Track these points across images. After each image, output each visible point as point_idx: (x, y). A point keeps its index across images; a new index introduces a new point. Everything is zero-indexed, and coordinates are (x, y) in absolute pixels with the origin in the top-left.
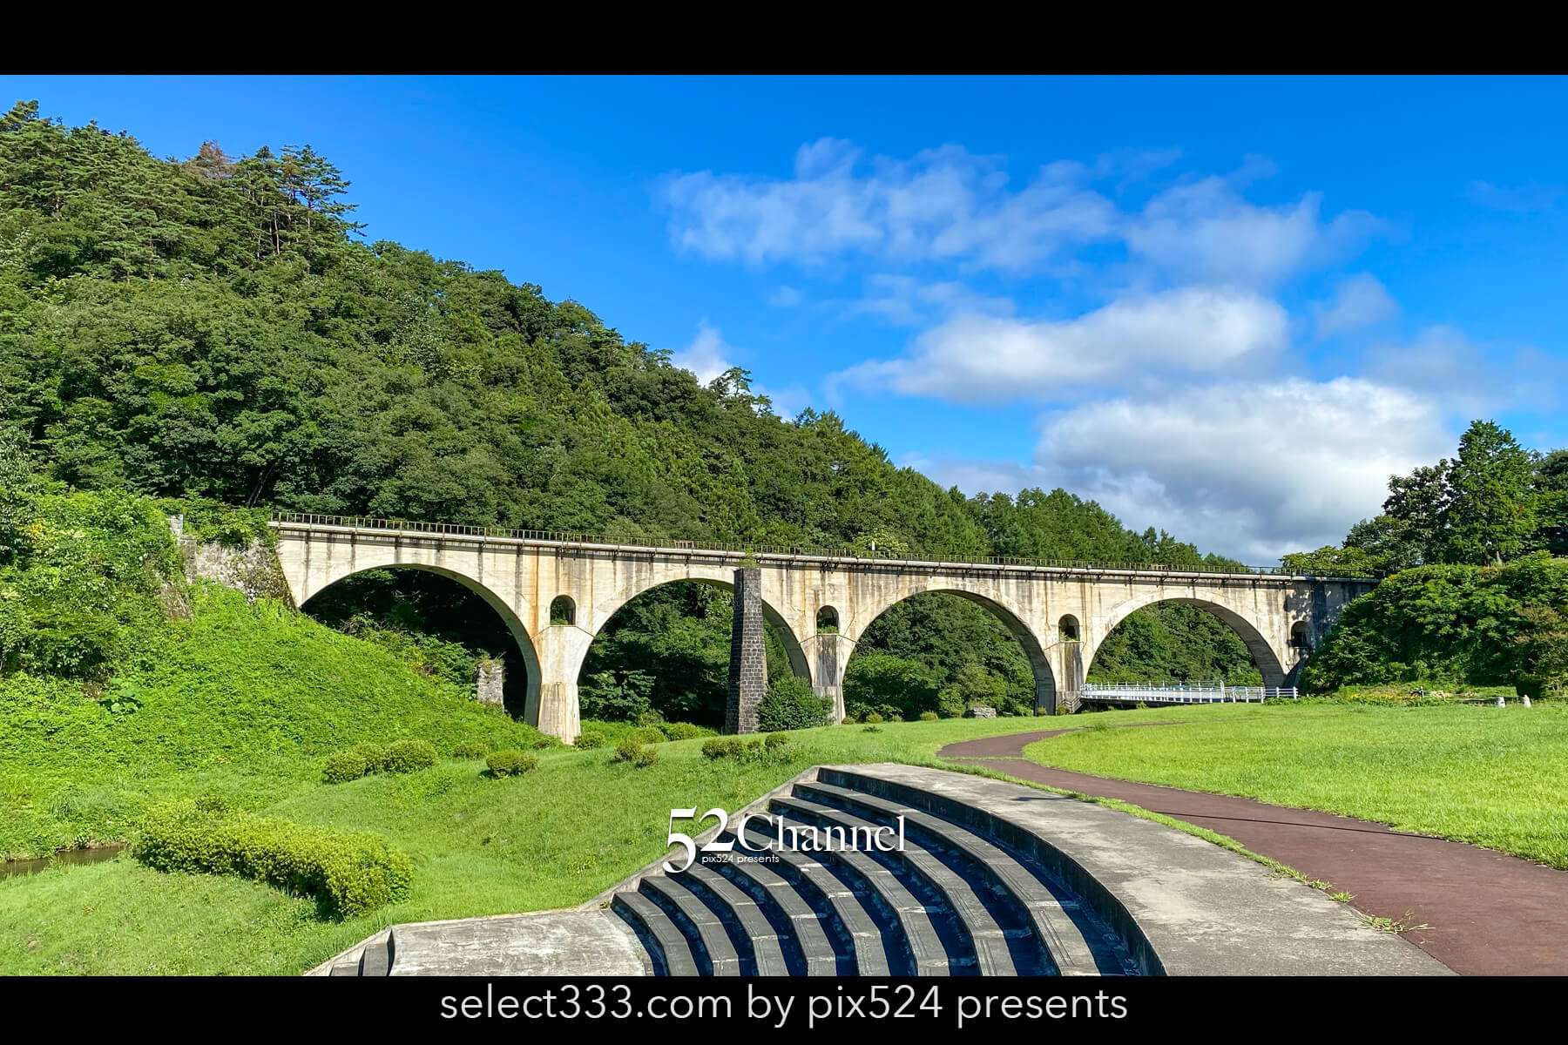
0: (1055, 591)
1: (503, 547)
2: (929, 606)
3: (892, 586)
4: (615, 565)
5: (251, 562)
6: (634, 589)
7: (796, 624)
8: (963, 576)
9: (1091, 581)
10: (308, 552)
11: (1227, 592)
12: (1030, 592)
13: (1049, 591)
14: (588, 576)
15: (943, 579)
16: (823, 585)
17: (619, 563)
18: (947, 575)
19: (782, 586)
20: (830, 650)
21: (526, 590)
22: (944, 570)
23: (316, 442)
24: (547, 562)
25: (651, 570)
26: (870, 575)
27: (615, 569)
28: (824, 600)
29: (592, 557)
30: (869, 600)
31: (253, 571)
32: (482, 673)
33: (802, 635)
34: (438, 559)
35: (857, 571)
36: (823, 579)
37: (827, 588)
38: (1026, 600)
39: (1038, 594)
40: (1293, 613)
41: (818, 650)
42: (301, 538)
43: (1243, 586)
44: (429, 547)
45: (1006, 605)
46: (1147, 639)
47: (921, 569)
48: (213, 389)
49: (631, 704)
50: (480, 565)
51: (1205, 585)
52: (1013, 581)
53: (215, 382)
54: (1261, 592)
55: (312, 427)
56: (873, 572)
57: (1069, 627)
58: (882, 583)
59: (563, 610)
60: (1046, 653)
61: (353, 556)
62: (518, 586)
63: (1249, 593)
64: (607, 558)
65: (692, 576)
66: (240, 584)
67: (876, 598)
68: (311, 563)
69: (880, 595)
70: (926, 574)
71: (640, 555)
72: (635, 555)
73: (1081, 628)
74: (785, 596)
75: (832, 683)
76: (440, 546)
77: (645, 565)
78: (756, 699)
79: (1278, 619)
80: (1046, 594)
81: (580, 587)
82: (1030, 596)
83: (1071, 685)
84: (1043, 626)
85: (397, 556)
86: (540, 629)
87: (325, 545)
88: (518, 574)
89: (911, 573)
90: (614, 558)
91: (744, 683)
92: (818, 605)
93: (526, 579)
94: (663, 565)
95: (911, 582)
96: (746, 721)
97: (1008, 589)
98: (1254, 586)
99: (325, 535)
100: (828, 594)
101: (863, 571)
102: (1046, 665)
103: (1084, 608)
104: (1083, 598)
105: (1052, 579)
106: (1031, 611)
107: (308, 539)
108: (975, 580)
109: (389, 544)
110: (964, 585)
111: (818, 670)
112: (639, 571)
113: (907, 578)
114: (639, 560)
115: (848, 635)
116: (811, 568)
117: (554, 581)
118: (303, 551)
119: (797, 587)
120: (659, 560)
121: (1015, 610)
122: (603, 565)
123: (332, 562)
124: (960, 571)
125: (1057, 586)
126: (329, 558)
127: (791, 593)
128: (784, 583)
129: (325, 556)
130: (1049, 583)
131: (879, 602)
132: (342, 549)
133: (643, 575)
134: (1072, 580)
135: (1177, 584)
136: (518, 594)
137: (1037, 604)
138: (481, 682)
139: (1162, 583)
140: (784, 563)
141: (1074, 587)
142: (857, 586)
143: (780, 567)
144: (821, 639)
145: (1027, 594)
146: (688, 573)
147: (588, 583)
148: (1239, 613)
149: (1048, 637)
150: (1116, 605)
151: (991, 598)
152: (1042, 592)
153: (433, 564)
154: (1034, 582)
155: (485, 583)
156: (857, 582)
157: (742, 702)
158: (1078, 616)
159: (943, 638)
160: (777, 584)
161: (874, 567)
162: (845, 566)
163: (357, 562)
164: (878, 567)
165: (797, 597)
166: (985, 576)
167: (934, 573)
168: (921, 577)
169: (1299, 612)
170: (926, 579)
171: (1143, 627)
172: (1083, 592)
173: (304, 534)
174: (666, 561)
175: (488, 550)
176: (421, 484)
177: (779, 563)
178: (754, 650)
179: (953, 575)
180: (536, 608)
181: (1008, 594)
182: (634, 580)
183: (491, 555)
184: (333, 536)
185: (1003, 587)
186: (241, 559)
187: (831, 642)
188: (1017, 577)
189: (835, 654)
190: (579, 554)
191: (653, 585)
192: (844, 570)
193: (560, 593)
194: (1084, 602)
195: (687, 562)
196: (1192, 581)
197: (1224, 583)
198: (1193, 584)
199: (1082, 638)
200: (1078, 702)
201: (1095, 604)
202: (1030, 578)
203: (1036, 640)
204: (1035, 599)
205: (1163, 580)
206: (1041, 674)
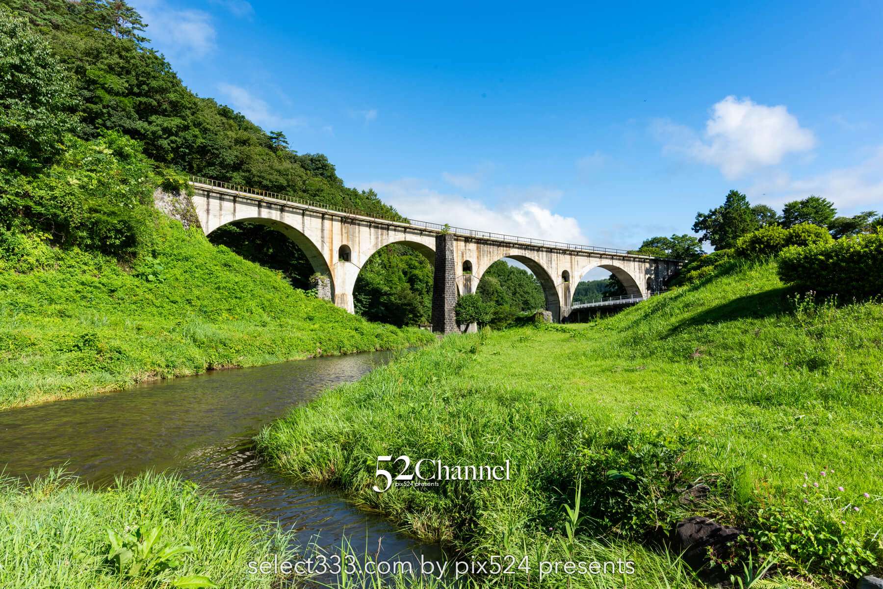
0: (561, 259)
1: (315, 214)
3: (496, 252)
4: (370, 230)
5: (182, 204)
6: (380, 244)
8: (525, 249)
9: (574, 255)
10: (208, 204)
11: (624, 263)
14: (357, 235)
15: (516, 250)
16: (466, 249)
17: (372, 229)
18: (518, 248)
20: (469, 283)
21: (327, 240)
22: (517, 246)
23: (200, 141)
24: (337, 225)
25: (388, 234)
26: (486, 246)
27: (370, 232)
28: (466, 257)
29: (359, 225)
30: (486, 258)
31: (185, 209)
32: (320, 283)
34: (281, 217)
35: (480, 243)
36: (465, 246)
37: (467, 251)
38: (550, 263)
39: (554, 260)
40: (649, 275)
41: (464, 283)
42: (204, 195)
43: (630, 261)
44: (276, 209)
45: (542, 264)
47: (508, 245)
48: (138, 95)
50: (303, 223)
51: (616, 259)
52: (545, 253)
53: (138, 91)
54: (637, 264)
55: (197, 131)
56: (487, 244)
57: (565, 276)
58: (491, 250)
59: (345, 254)
60: (557, 288)
61: (235, 210)
62: (323, 237)
63: (632, 263)
64: (366, 226)
65: (407, 240)
66: (178, 217)
68: (210, 212)
69: (490, 256)
70: (510, 247)
71: (383, 226)
72: (380, 227)
73: (570, 277)
76: (282, 209)
77: (385, 231)
79: (642, 275)
80: (557, 260)
81: (353, 241)
83: (566, 304)
84: (556, 275)
85: (259, 213)
86: (334, 263)
87: (218, 201)
88: (323, 230)
89: (503, 246)
90: (370, 227)
92: (463, 259)
93: (327, 233)
94: (393, 232)
97: (542, 257)
98: (634, 261)
99: (218, 195)
100: (468, 255)
101: (483, 244)
102: (556, 294)
103: (572, 268)
104: (571, 262)
105: (560, 254)
106: (551, 268)
107: (208, 197)
108: (529, 252)
109: (254, 205)
110: (525, 254)
111: (463, 292)
112: (382, 234)
113: (502, 248)
114: (382, 228)
115: (476, 276)
116: (461, 240)
117: (340, 236)
118: (205, 203)
120: (392, 230)
121: (545, 267)
122: (365, 230)
123: (223, 212)
124: (523, 247)
125: (561, 256)
126: (221, 209)
129: (218, 208)
130: (558, 255)
131: (490, 259)
132: (228, 205)
133: (384, 237)
134: (567, 254)
135: (607, 258)
136: (323, 241)
137: (554, 264)
138: (320, 287)
139: (601, 257)
141: (568, 257)
142: (480, 251)
144: (465, 277)
145: (550, 260)
146: (405, 238)
147: (357, 239)
149: (558, 281)
150: (584, 267)
151: (536, 260)
153: (278, 219)
154: (553, 254)
155: (306, 234)
156: (480, 249)
158: (569, 271)
161: (488, 242)
162: (475, 241)
163: (236, 214)
164: (490, 242)
166: (534, 250)
167: (513, 247)
168: (508, 249)
169: (651, 275)
170: (510, 250)
172: (571, 260)
173: (206, 193)
174: (395, 230)
175: (308, 215)
176: (262, 174)
179: (521, 248)
180: (331, 250)
181: (542, 259)
182: (380, 239)
183: (309, 218)
184: (223, 196)
185: (540, 255)
186: (177, 201)
187: (469, 279)
188: (546, 251)
189: (471, 285)
190: (353, 222)
191: (388, 243)
192: (475, 243)
193: (344, 243)
194: (572, 265)
195: (405, 232)
196: (612, 257)
197: (624, 259)
198: (612, 259)
199: (571, 281)
200: (570, 311)
201: (576, 266)
202: (551, 252)
203: (552, 282)
204: (553, 262)
205: (601, 256)
206: (551, 298)
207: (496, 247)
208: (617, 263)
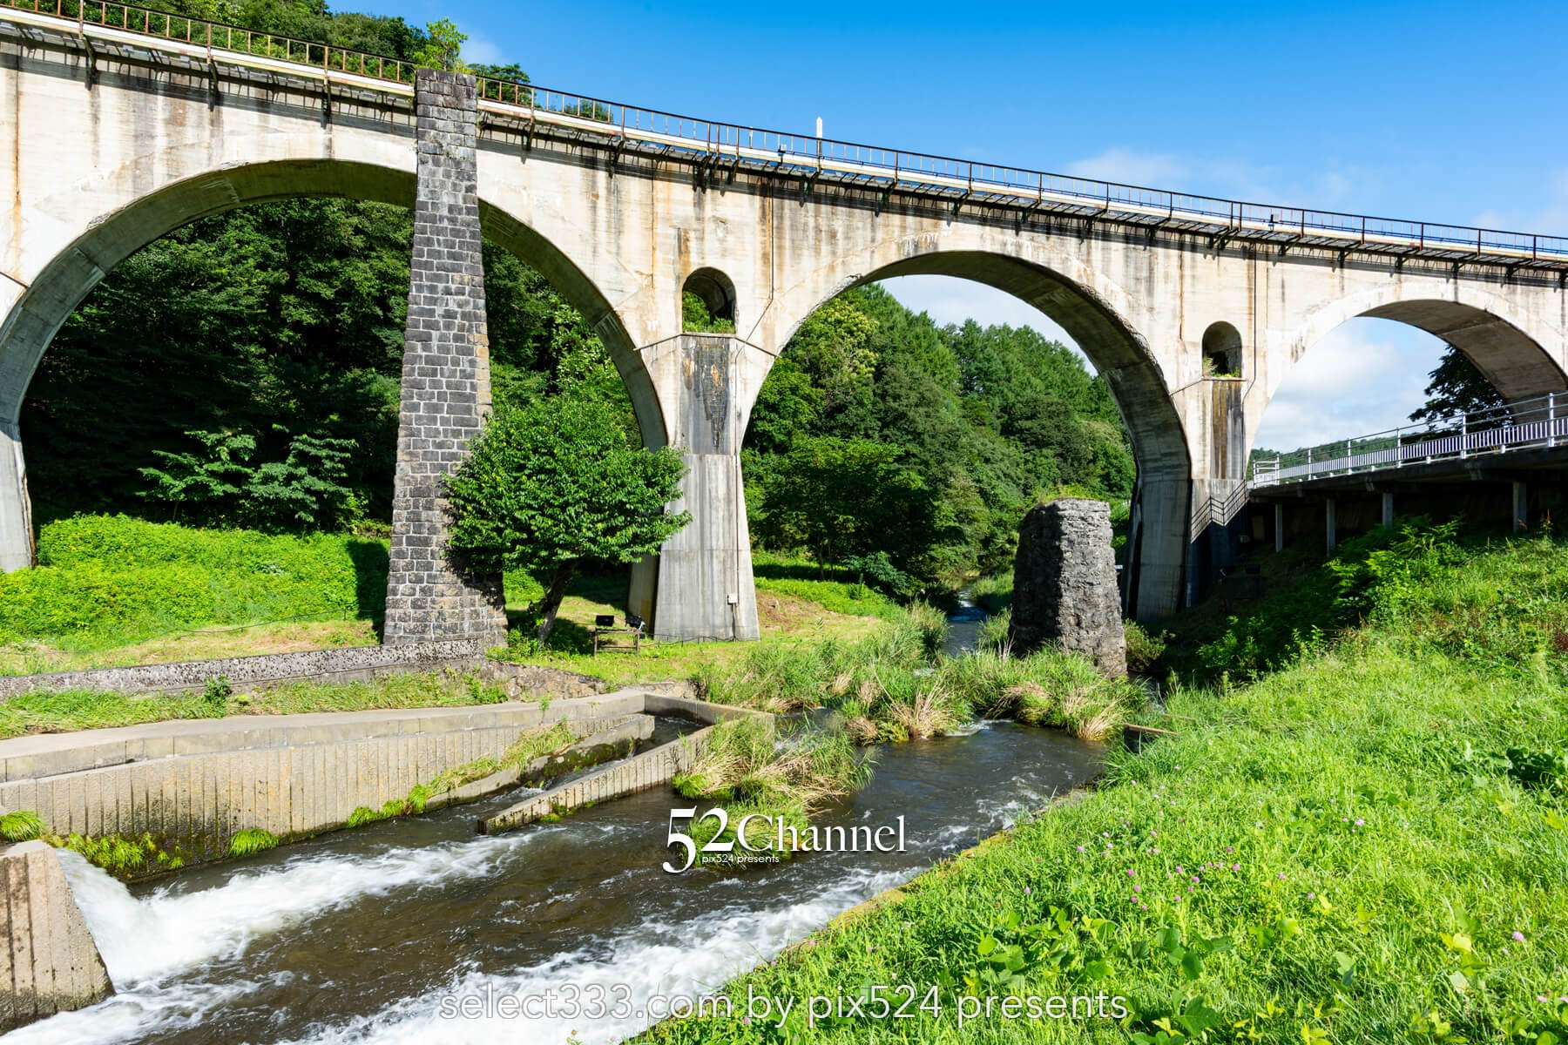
0: (1199, 272)
2: (905, 402)
3: (861, 235)
4: (95, 95)
7: (632, 304)
8: (1017, 227)
9: (1267, 257)
11: (1514, 292)
12: (1151, 270)
13: (1187, 272)
15: (974, 229)
16: (699, 219)
17: (109, 95)
18: (983, 221)
19: (594, 208)
20: (714, 371)
22: (976, 210)
25: (215, 122)
26: (810, 206)
27: (95, 106)
28: (702, 254)
30: (808, 263)
33: (645, 331)
35: (781, 194)
36: (699, 203)
37: (709, 226)
38: (1143, 287)
39: (1167, 277)
41: (685, 369)
43: (1543, 283)
45: (1101, 295)
46: (1119, 471)
47: (928, 204)
49: (300, 495)
51: (1476, 277)
52: (1117, 247)
56: (818, 199)
57: (1221, 347)
60: (1177, 400)
64: (68, 70)
65: (342, 157)
67: (825, 258)
69: (834, 253)
70: (937, 215)
71: (183, 80)
72: (162, 77)
73: (1245, 352)
74: (602, 235)
75: (719, 445)
77: (196, 111)
78: (454, 457)
80: (1182, 277)
82: (1150, 279)
83: (1220, 468)
84: (1174, 343)
89: (903, 211)
90: (93, 75)
91: (415, 408)
92: (686, 264)
94: (254, 116)
95: (903, 228)
96: (415, 519)
97: (1106, 261)
100: (711, 243)
101: (797, 196)
102: (1174, 427)
103: (1253, 312)
104: (1252, 289)
105: (1194, 248)
106: (1151, 309)
108: (1041, 237)
110: (1019, 246)
111: (684, 417)
112: (175, 121)
113: (896, 219)
114: (175, 88)
115: (757, 339)
116: (669, 176)
119: (634, 217)
120: (240, 99)
121: (1120, 307)
124: (1010, 215)
125: (1202, 264)
127: (617, 229)
128: (601, 203)
130: (1187, 255)
131: (832, 268)
133: (190, 134)
134: (1233, 253)
135: (1427, 272)
137: (1164, 294)
139: (1399, 269)
140: (601, 155)
141: (1234, 268)
142: (780, 228)
143: (591, 163)
144: (692, 344)
145: (1145, 274)
146: (329, 147)
148: (1533, 335)
149: (1182, 369)
150: (1313, 309)
151: (1074, 277)
152: (1175, 272)
154: (1160, 251)
156: (781, 218)
157: (403, 466)
158: (1241, 325)
159: (922, 444)
160: (581, 205)
161: (821, 189)
162: (753, 180)
164: (831, 189)
165: (634, 238)
166: (1062, 231)
167: (955, 215)
168: (927, 222)
170: (936, 226)
171: (1116, 458)
172: (1252, 279)
174: (262, 102)
177: (587, 152)
178: (449, 315)
179: (997, 222)
181: (1106, 272)
182: (161, 143)
185: (1097, 255)
187: (717, 353)
188: (1127, 239)
189: (726, 381)
192: (751, 190)
194: (1253, 299)
195: (327, 118)
196: (1455, 266)
197: (1514, 272)
198: (1455, 274)
199: (1247, 370)
200: (1241, 501)
201: (1275, 303)
202: (1151, 242)
203: (1155, 371)
204: (1159, 286)
205: (1401, 260)
206: (1153, 445)
207: (861, 217)
208: (1476, 294)
